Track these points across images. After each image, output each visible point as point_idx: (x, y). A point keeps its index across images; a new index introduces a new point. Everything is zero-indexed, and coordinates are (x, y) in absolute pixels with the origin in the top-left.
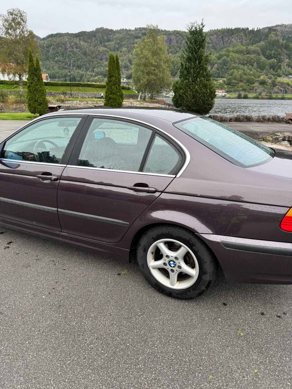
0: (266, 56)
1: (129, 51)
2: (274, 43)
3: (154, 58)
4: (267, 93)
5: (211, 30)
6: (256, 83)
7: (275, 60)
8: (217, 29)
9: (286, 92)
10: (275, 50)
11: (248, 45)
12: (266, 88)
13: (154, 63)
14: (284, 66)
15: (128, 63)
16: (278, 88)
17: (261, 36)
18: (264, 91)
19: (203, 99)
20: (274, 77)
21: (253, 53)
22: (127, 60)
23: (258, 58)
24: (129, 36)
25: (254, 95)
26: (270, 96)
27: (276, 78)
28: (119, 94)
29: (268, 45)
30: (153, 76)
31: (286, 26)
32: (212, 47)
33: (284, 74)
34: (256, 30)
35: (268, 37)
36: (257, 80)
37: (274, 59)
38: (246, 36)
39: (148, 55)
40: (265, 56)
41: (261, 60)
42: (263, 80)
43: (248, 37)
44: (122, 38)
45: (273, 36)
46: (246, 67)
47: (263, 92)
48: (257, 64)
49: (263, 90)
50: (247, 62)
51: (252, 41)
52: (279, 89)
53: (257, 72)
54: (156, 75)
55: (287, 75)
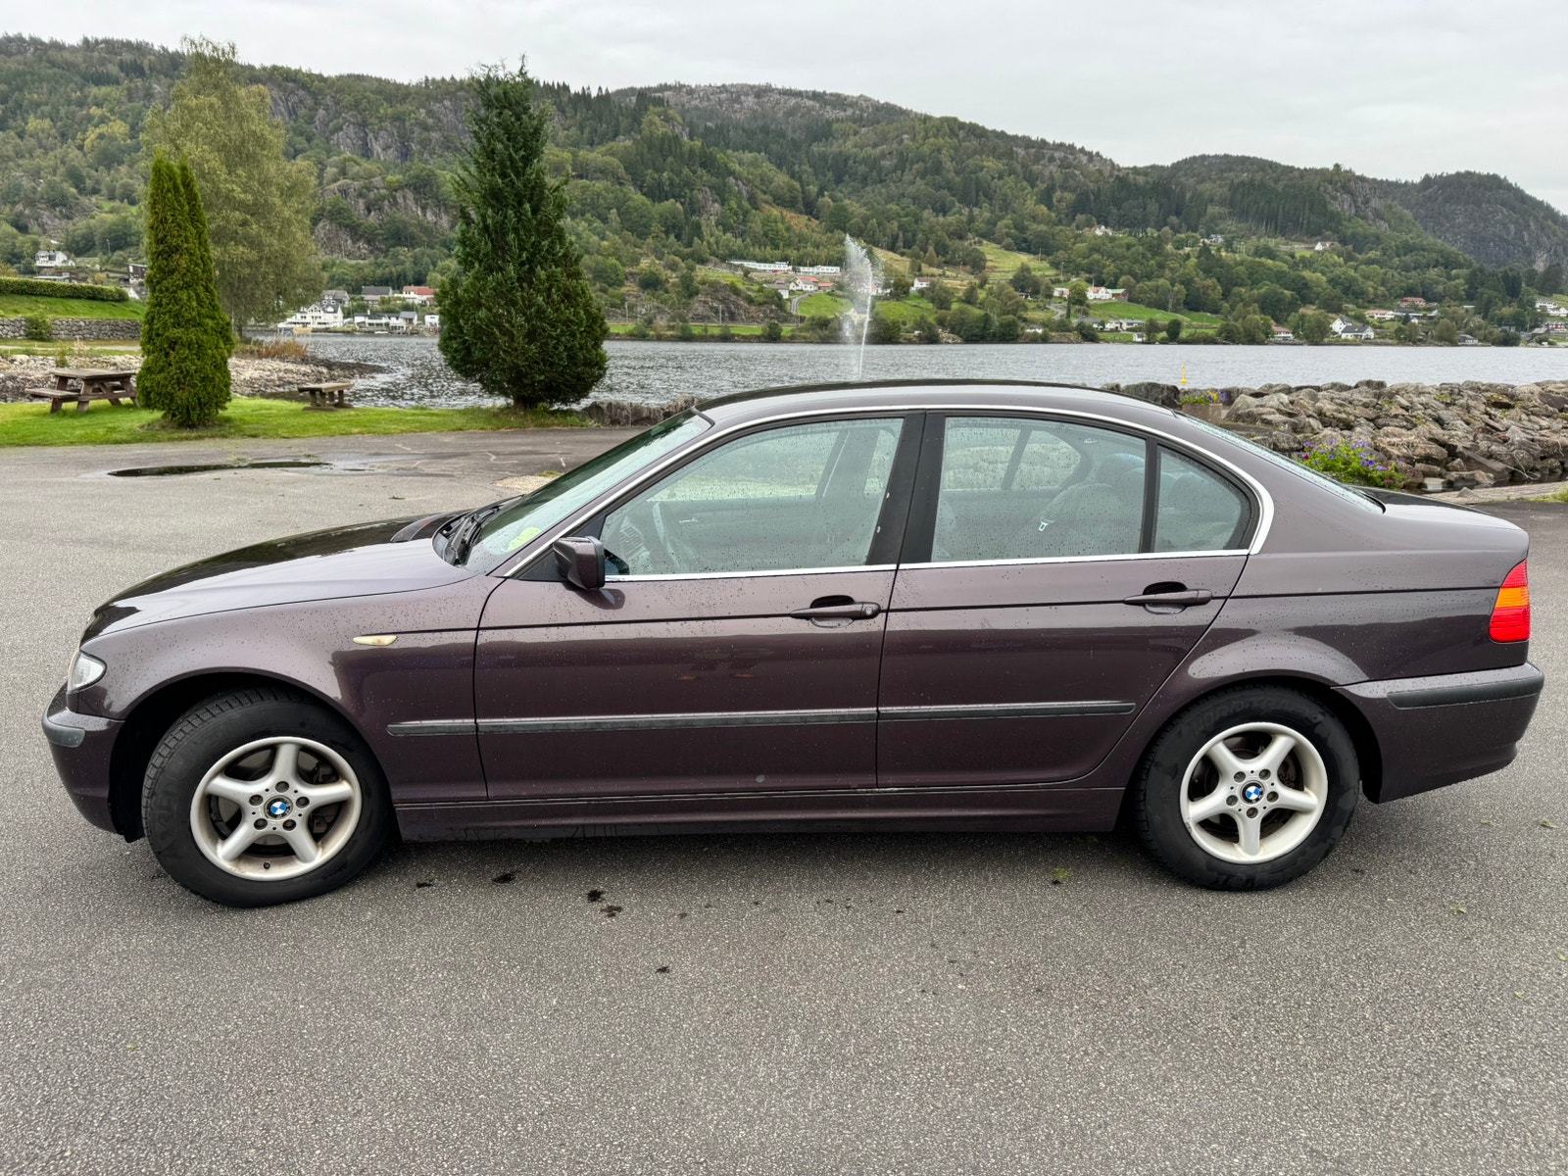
0: (645, 190)
1: (64, 136)
2: (666, 146)
3: (238, 176)
4: (673, 319)
5: (427, 80)
6: (627, 283)
7: (678, 205)
8: (452, 78)
9: (733, 317)
10: (672, 171)
11: (576, 145)
12: (664, 302)
13: (238, 193)
14: (708, 222)
15: (65, 185)
16: (705, 302)
17: (617, 119)
18: (660, 311)
19: (569, 345)
20: (683, 265)
21: (599, 175)
22: (59, 172)
23: (621, 195)
24: (55, 70)
25: (630, 326)
26: (683, 329)
27: (692, 269)
28: (210, 323)
29: (646, 150)
30: (241, 249)
31: (691, 91)
32: (443, 143)
33: (713, 254)
34: (594, 93)
35: (640, 124)
36: (632, 274)
37: (672, 200)
38: (563, 112)
39: (208, 161)
40: (641, 188)
41: (630, 203)
42: (651, 272)
43: (572, 118)
44: (20, 74)
45: (656, 119)
46: (584, 224)
47: (658, 317)
48: (619, 215)
49: (658, 308)
50: (583, 205)
51: (587, 130)
52: (707, 307)
53: (626, 244)
54: (254, 243)
55: (723, 259)
